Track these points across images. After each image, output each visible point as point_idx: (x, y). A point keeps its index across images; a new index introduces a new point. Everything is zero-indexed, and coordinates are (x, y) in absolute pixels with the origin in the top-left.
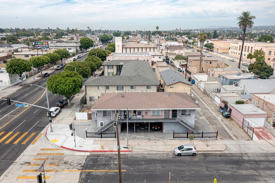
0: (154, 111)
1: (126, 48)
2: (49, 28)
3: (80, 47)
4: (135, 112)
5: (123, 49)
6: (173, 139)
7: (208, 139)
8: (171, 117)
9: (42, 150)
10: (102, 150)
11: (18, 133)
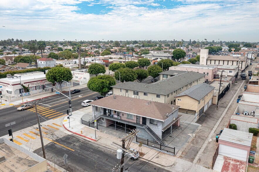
0: (128, 115)
1: (211, 60)
2: (174, 40)
3: (172, 57)
4: (115, 112)
5: (208, 61)
6: (136, 142)
7: (166, 152)
8: (141, 123)
9: (54, 124)
10: (80, 134)
11: (55, 111)
